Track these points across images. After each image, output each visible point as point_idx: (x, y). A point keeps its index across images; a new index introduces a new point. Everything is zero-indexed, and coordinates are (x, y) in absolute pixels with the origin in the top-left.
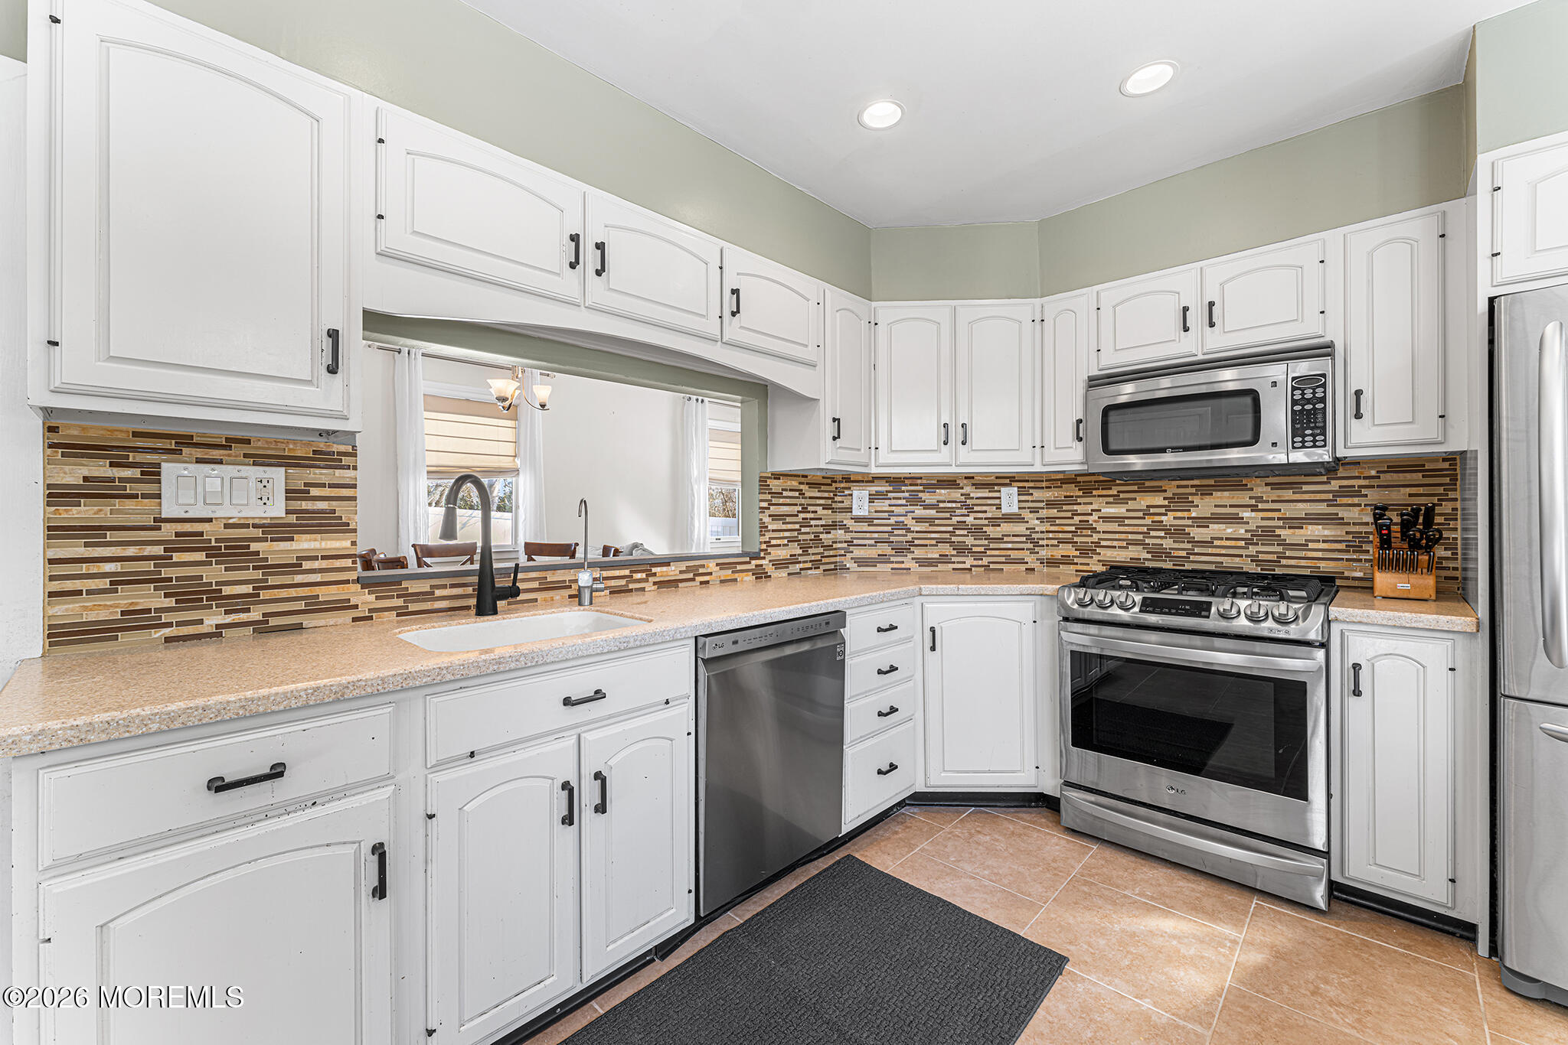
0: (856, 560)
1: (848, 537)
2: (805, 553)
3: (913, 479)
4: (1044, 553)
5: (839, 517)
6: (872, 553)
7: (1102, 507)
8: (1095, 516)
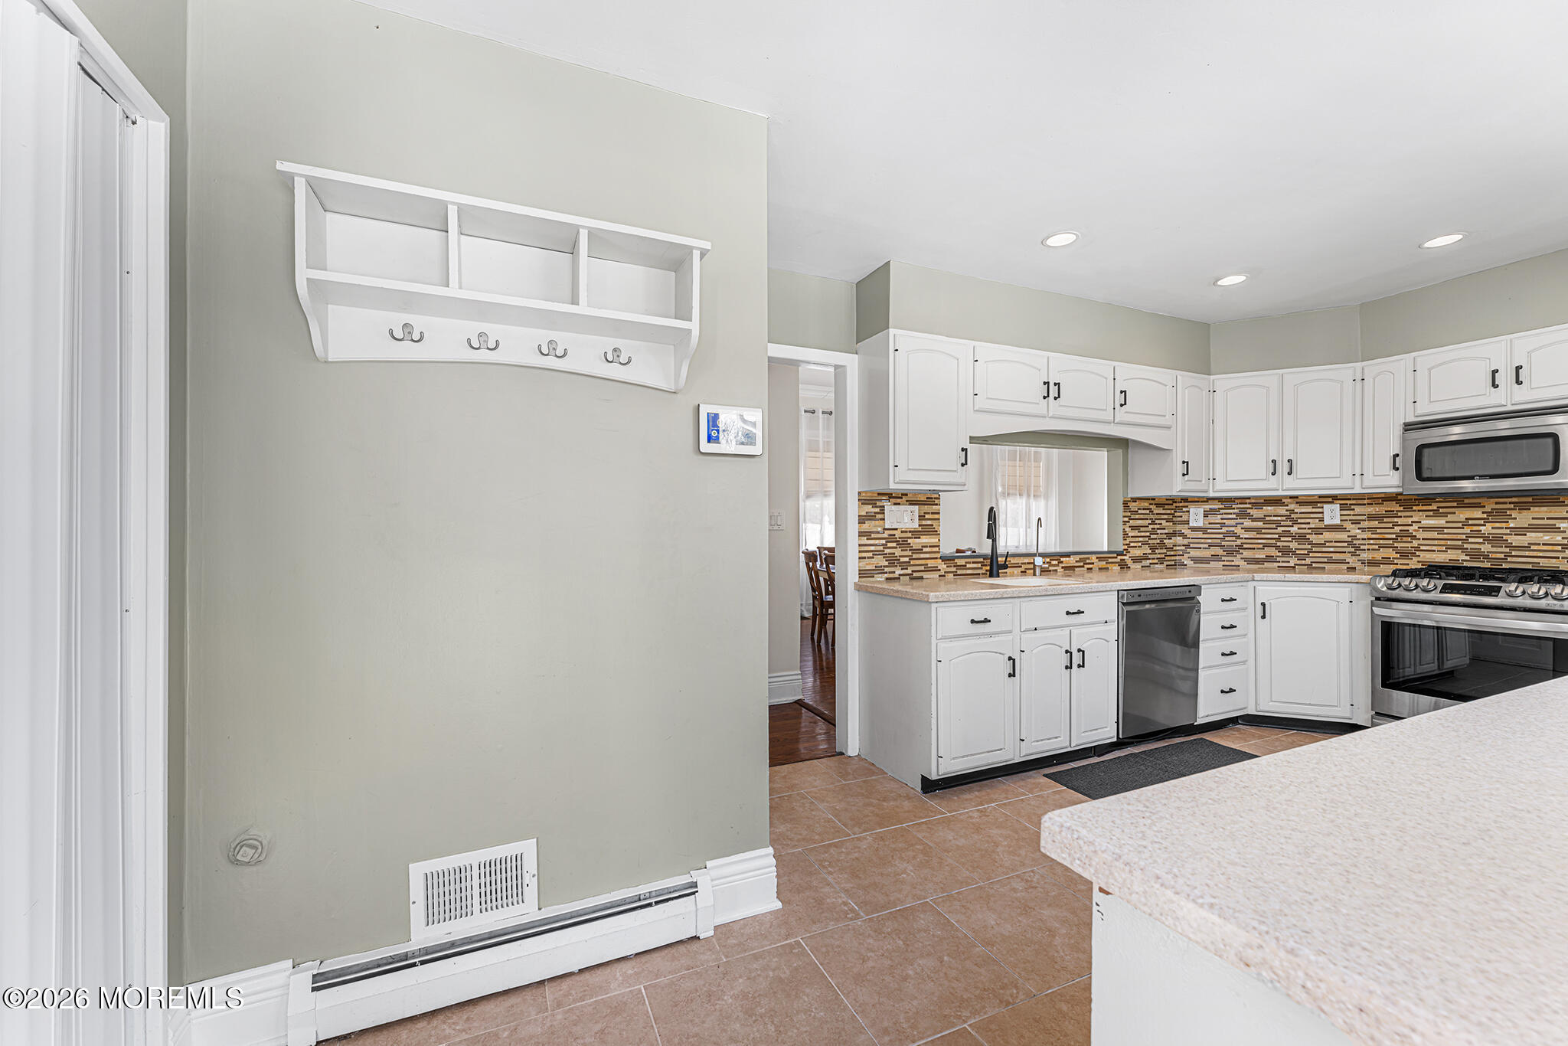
0: (1193, 559)
1: (1186, 542)
2: (1153, 552)
3: (1243, 500)
4: (1364, 555)
5: (1178, 527)
6: (1207, 554)
7: (1423, 519)
8: (1415, 527)
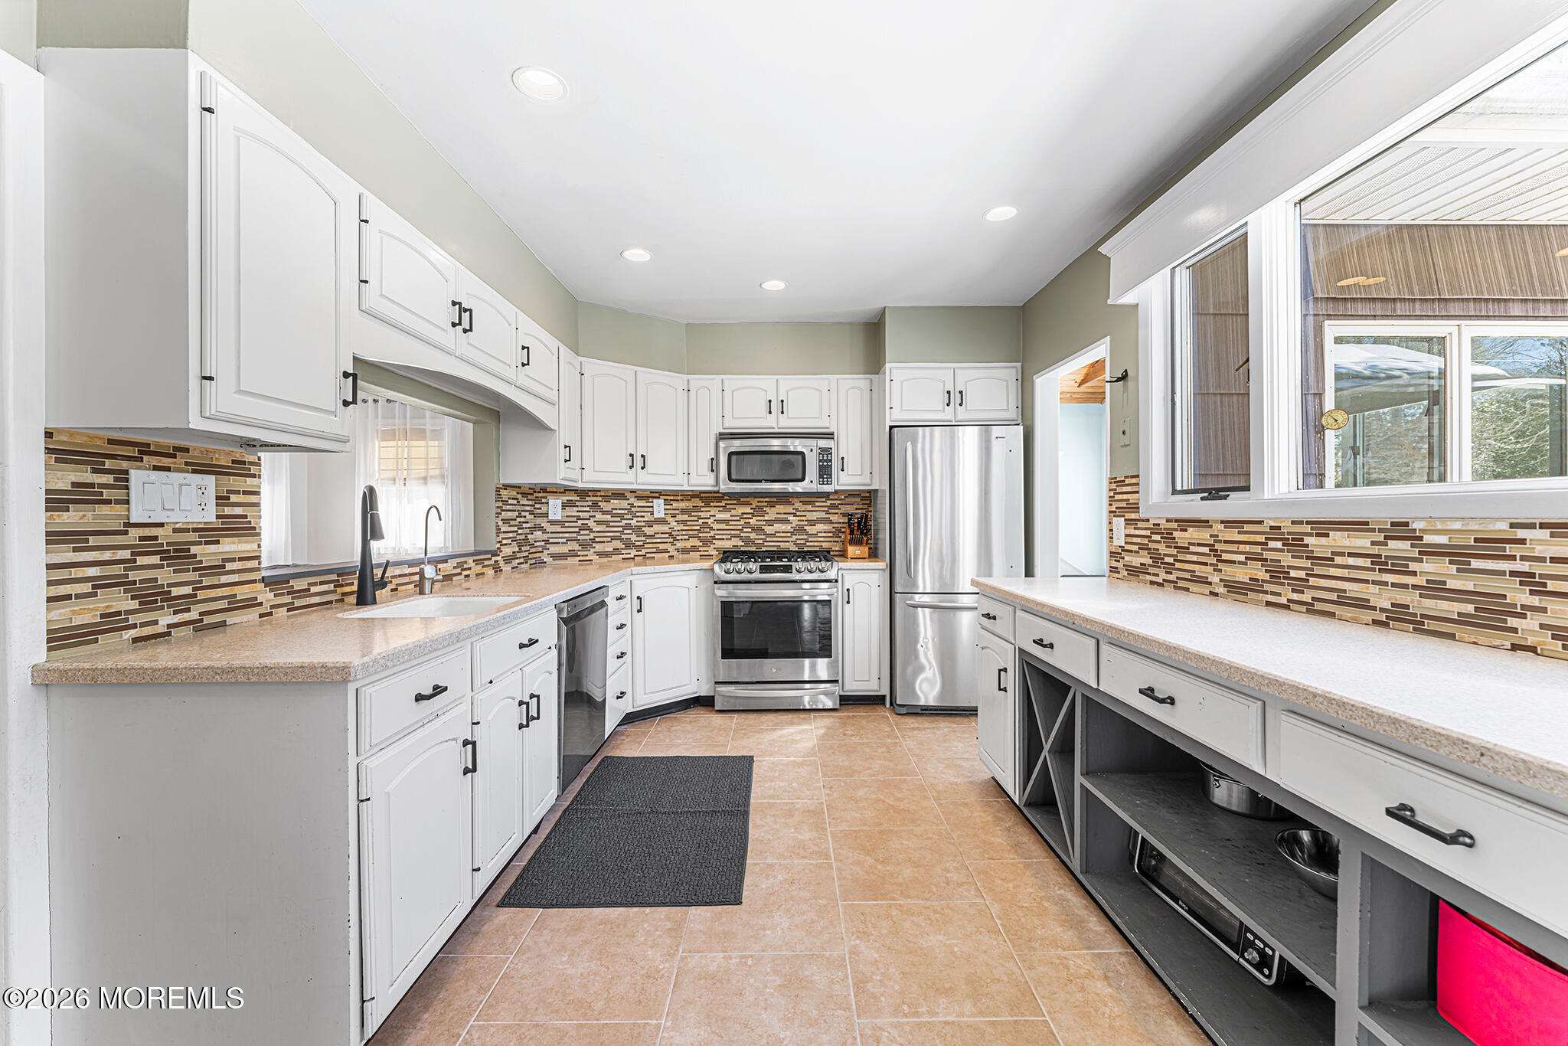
0: (552, 556)
1: (545, 537)
2: (520, 551)
3: (595, 492)
4: (680, 545)
5: (538, 521)
6: (564, 549)
7: (715, 514)
8: (712, 520)
